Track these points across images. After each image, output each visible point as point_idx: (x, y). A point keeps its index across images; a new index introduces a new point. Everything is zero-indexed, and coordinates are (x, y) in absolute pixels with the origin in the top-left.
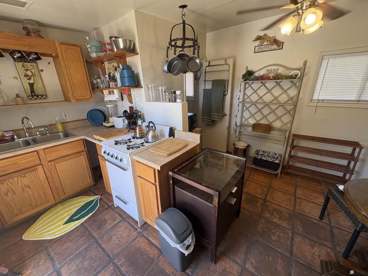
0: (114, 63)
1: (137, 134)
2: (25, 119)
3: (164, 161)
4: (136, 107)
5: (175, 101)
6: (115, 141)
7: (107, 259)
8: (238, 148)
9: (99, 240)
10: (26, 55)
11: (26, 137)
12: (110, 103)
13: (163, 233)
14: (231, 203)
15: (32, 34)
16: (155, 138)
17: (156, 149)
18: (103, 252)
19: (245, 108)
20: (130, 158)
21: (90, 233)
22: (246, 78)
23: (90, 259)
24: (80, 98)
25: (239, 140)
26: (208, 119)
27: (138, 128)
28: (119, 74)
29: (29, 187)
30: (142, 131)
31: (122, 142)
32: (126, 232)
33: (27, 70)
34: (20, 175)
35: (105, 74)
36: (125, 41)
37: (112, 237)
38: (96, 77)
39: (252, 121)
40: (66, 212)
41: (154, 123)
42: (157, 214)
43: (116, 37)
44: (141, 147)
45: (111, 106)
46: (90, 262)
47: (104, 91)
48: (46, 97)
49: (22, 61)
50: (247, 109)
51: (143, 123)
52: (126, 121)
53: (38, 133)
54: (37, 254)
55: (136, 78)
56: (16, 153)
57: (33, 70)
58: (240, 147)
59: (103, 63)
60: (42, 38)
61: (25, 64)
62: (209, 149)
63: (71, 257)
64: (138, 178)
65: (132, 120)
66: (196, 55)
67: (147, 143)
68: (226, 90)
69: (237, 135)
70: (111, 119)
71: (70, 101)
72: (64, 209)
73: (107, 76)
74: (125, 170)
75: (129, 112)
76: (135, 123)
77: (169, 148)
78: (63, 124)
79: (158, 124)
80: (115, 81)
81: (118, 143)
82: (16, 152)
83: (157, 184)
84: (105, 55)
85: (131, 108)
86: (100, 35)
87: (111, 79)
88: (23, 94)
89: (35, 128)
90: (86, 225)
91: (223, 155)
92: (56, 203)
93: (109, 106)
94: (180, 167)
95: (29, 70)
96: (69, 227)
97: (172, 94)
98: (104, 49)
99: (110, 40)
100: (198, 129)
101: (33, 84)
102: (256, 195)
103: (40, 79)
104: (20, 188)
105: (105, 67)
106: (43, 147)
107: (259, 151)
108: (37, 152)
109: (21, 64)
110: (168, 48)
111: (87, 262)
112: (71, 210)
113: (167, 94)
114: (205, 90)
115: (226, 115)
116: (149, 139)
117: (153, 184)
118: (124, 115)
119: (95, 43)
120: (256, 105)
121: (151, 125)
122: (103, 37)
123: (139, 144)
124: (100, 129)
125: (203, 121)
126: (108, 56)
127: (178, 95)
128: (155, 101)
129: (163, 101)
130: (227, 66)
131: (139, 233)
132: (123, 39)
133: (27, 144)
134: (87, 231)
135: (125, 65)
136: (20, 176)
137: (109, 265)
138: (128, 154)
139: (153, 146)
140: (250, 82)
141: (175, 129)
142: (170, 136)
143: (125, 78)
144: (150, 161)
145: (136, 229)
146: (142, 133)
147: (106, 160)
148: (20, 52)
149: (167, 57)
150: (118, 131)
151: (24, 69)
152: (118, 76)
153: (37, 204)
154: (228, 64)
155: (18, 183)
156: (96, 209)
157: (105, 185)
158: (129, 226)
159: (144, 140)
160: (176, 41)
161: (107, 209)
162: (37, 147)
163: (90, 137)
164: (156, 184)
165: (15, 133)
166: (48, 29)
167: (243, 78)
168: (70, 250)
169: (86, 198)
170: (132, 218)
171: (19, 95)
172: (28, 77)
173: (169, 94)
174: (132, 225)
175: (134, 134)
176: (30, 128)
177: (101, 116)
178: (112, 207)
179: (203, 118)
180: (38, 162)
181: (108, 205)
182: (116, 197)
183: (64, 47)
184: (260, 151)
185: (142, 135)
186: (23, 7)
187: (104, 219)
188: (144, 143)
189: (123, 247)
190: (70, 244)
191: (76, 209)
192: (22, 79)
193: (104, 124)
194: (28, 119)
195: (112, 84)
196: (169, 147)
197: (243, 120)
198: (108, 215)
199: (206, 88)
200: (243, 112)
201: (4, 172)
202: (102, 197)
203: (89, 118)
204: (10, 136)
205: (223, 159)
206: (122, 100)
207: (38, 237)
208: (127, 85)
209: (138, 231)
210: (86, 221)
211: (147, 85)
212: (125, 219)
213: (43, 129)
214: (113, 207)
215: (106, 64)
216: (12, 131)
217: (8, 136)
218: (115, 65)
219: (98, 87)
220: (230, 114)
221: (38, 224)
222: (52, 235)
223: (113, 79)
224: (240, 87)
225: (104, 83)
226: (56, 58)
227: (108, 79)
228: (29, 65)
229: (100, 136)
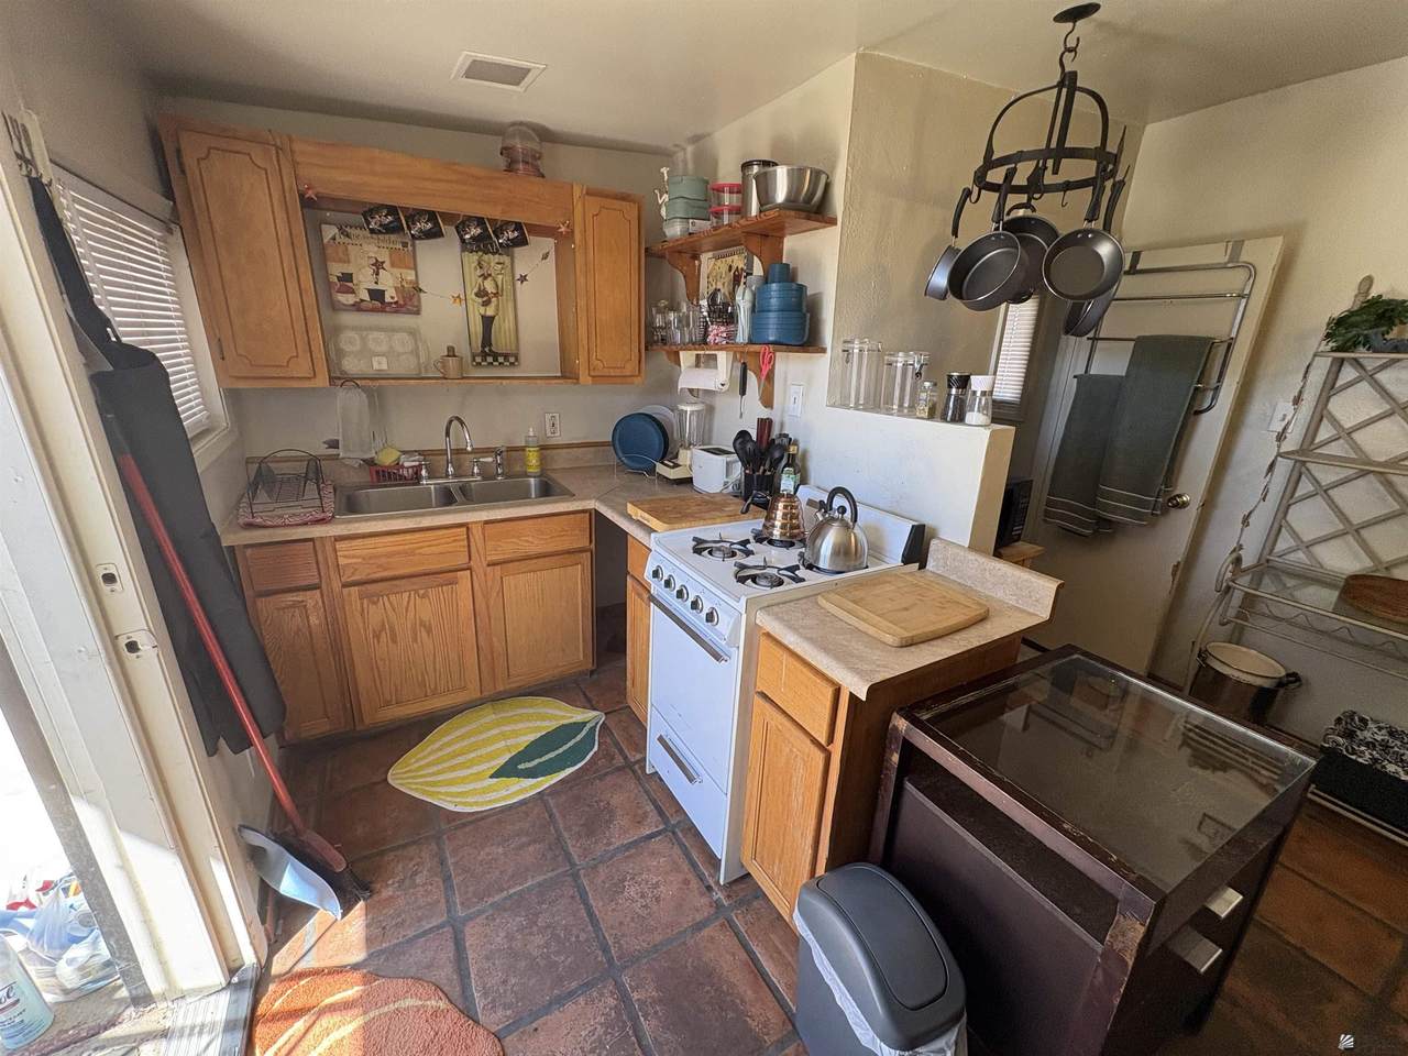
0: (736, 257)
1: (773, 526)
2: (455, 423)
3: (885, 666)
4: (782, 425)
5: (959, 418)
6: (695, 539)
7: (600, 959)
8: (1225, 677)
9: (582, 872)
10: (494, 232)
11: (447, 476)
12: (694, 399)
13: (826, 962)
14: (1187, 959)
15: (521, 166)
16: (847, 555)
17: (851, 606)
18: (590, 928)
19: (1305, 487)
20: (744, 616)
21: (559, 838)
22: (1350, 335)
23: (549, 931)
24: (606, 372)
25: (1237, 638)
26: (1083, 512)
27: (781, 505)
28: (748, 296)
29: (429, 631)
30: (797, 518)
31: (719, 549)
32: (672, 882)
33: (485, 277)
34: (415, 587)
35: (693, 295)
36: (796, 177)
37: (626, 883)
38: (663, 303)
39: (1343, 560)
40: (504, 736)
41: (856, 499)
42: (807, 868)
43: (766, 163)
44: (789, 586)
45: (695, 408)
46: (547, 945)
47: (682, 354)
48: (517, 360)
49: (480, 250)
50: (1324, 491)
51: (801, 487)
52: (738, 470)
53: (476, 470)
54: (414, 843)
55: (809, 315)
56: (420, 522)
57: (500, 277)
58: (1237, 674)
59: (696, 257)
60: (543, 176)
61: (486, 257)
62: (1086, 654)
63: (497, 898)
64: (758, 700)
65: (761, 471)
66: (1098, 225)
67: (811, 570)
68: (1205, 390)
69: (1231, 613)
70: (685, 456)
71: (578, 379)
72: (498, 724)
73: (704, 303)
74: (717, 657)
75: (754, 438)
76: (771, 486)
77: (905, 613)
78: (543, 451)
79: (865, 501)
80: (731, 319)
81: (705, 549)
82: (418, 519)
83: (837, 749)
84: (715, 229)
85: (765, 425)
86: (706, 160)
87: (714, 312)
88: (464, 351)
89: (475, 451)
90: (552, 802)
91: (1128, 681)
92: (481, 699)
93: (689, 409)
94: (944, 707)
95: (490, 275)
96: (504, 793)
97: (950, 387)
98: (715, 207)
99: (744, 174)
100: (1023, 547)
101: (492, 319)
102: (1316, 955)
103: (511, 305)
104: (409, 626)
105: (699, 270)
106: (485, 515)
107: (1363, 720)
108: (468, 528)
109: (475, 257)
110: (968, 193)
111: (539, 940)
112: (516, 734)
113: (927, 384)
114: (1085, 381)
115: (1184, 505)
116: (822, 559)
117: (815, 742)
118: (738, 446)
119: (687, 189)
120: (1395, 479)
121: (839, 501)
122: (714, 165)
123: (780, 569)
124: (646, 482)
125: (1047, 514)
126: (726, 230)
127: (978, 394)
128: (865, 410)
129: (900, 412)
130: (1241, 275)
131: (717, 908)
132: (793, 169)
133: (447, 498)
134: (552, 828)
135: (777, 266)
136: (416, 591)
137: (605, 987)
138: (743, 600)
139: (833, 589)
140: (1370, 359)
141: (934, 535)
142: (907, 559)
143: (769, 311)
144: (826, 650)
145: (709, 888)
146: (792, 528)
147: (652, 599)
148: (480, 221)
149: (955, 233)
150: (707, 503)
151: (479, 272)
152: (743, 301)
153: (436, 688)
154: (1247, 266)
155: (407, 611)
156: (588, 757)
157: (629, 683)
158: (685, 866)
159: (801, 555)
160: (1013, 165)
161: (619, 769)
162: (470, 514)
163: (613, 508)
164: (829, 748)
165: (424, 460)
166: (562, 149)
167: (1328, 336)
168: (497, 873)
169: (560, 709)
170: (698, 834)
171: (453, 348)
172: (485, 299)
173: (935, 385)
174: (694, 865)
175: (764, 525)
176: (459, 452)
177: (656, 439)
178: (634, 768)
179: (1049, 503)
180: (462, 560)
181: (626, 758)
182: (661, 739)
183: (594, 204)
184: (1371, 725)
185: (792, 536)
186: (517, 84)
187: (608, 803)
188: (801, 567)
189: (658, 938)
190: (500, 850)
191: (532, 737)
192: (469, 302)
193: (660, 468)
194: (462, 423)
195: (716, 332)
196: (906, 609)
197: (1281, 546)
198: (620, 795)
199: (1093, 372)
200: (1290, 505)
201: (385, 570)
202: (611, 725)
203: (617, 442)
204: (412, 467)
205: (1122, 708)
206: (743, 392)
207: (424, 792)
208: (771, 339)
209: (715, 899)
210: (553, 791)
211: (845, 342)
212: (674, 833)
213: (490, 459)
214: (639, 772)
215: (707, 262)
216: (420, 453)
217: (408, 468)
218: (739, 262)
219: (664, 340)
220: (1209, 504)
221: (429, 749)
222: (458, 800)
223: (723, 313)
224: (1305, 377)
225: (688, 325)
226: (563, 239)
227: (705, 314)
228: (492, 260)
229: (649, 512)
